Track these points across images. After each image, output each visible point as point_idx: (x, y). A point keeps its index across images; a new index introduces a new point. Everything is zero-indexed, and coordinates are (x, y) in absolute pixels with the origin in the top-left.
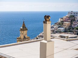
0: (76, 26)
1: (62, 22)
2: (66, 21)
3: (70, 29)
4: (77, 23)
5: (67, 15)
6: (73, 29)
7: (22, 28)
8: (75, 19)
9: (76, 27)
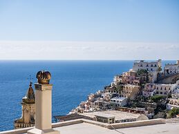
0: (152, 93)
1: (121, 83)
2: (129, 83)
3: (137, 101)
4: (153, 87)
5: (131, 70)
6: (146, 99)
7: (26, 98)
8: (150, 77)
9: (152, 95)
